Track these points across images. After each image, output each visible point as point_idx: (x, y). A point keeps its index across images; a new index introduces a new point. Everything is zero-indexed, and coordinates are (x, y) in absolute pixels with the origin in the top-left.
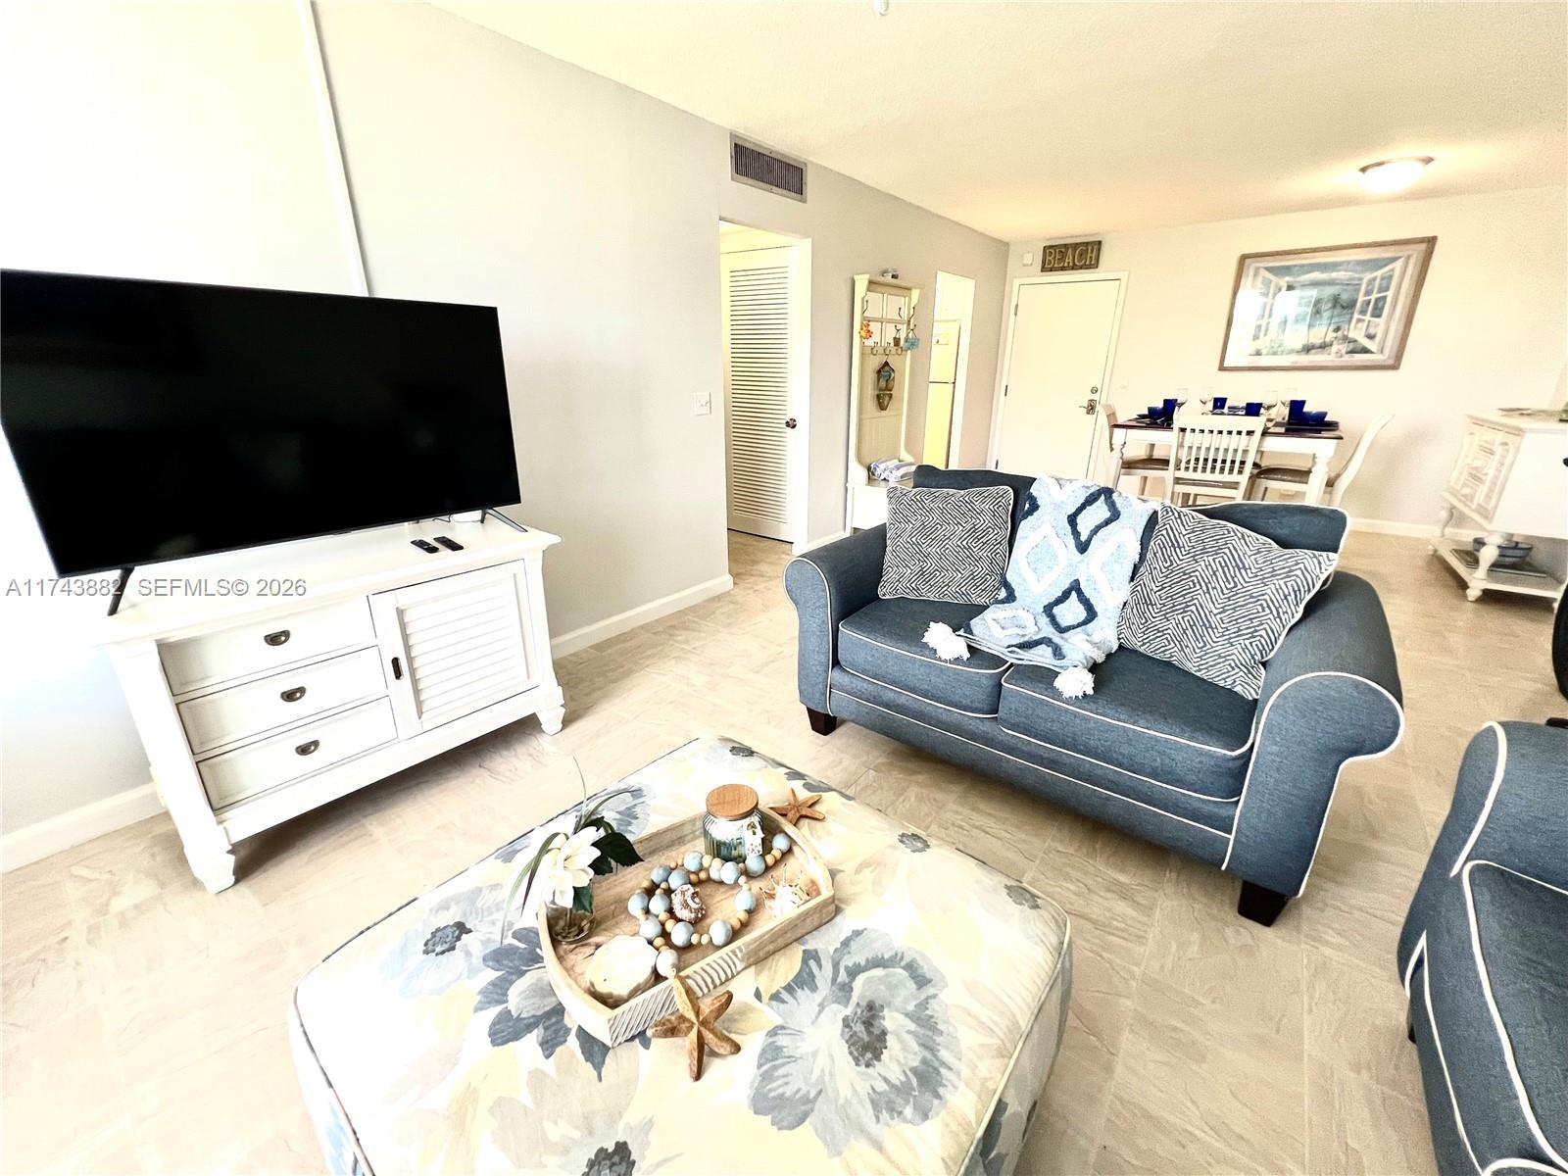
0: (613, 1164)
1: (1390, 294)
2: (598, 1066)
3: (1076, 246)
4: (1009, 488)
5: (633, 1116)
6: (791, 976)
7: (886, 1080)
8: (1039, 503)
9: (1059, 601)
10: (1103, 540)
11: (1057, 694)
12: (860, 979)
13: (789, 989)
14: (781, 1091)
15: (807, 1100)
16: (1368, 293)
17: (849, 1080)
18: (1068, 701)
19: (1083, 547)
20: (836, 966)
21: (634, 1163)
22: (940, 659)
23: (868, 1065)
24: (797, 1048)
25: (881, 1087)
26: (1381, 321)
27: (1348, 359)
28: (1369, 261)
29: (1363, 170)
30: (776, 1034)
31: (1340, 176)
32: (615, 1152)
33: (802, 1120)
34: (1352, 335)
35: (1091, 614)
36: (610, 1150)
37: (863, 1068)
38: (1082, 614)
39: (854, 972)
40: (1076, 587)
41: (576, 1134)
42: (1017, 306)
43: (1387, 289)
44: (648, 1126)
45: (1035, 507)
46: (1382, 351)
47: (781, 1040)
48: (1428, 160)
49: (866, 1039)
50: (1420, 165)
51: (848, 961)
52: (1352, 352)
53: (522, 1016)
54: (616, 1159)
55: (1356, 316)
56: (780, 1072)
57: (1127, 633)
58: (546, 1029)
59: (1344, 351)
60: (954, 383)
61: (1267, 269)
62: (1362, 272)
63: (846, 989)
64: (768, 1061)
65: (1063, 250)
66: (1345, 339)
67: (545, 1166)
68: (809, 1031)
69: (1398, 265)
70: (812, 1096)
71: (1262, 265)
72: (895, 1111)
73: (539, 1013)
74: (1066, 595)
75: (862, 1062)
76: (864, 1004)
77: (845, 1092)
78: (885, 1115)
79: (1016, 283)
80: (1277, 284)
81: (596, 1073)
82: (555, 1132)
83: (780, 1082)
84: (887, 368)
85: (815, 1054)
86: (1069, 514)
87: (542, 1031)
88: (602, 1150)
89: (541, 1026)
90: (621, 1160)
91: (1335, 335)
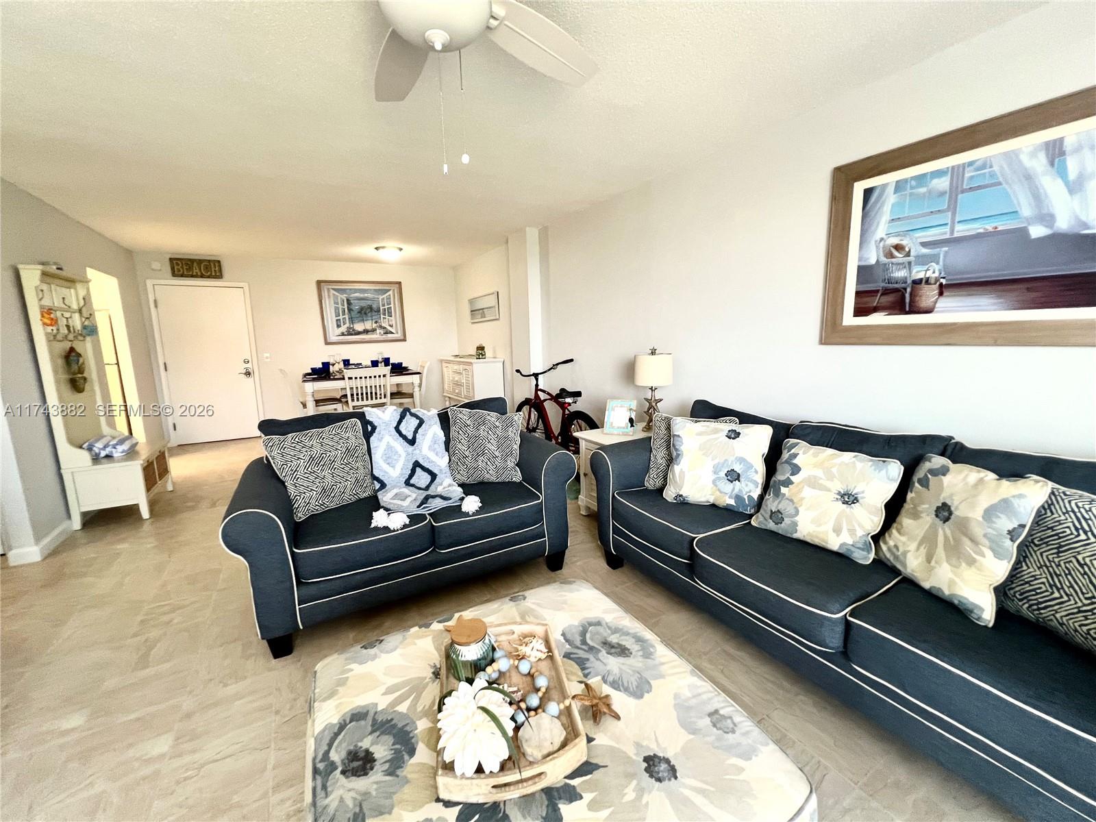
0: (654, 765)
1: (392, 306)
2: (597, 767)
3: (200, 262)
4: (356, 420)
5: (631, 752)
6: (576, 666)
7: (638, 651)
8: (376, 425)
9: (411, 476)
10: (423, 435)
11: (467, 514)
12: (589, 641)
13: (583, 669)
14: (634, 687)
15: (641, 678)
16: (384, 305)
17: (636, 662)
18: (474, 514)
19: (412, 442)
20: (578, 648)
21: (654, 754)
22: (394, 531)
23: (631, 653)
24: (616, 674)
25: (641, 653)
26: (393, 318)
27: (385, 337)
28: (379, 290)
29: (377, 248)
30: (606, 680)
31: (366, 250)
32: (647, 763)
33: (649, 683)
34: (383, 325)
35: (433, 476)
36: (646, 765)
37: (632, 656)
38: (428, 478)
39: (584, 642)
40: (417, 465)
41: (634, 782)
42: (155, 301)
43: (390, 304)
44: (638, 745)
45: (374, 428)
46: (397, 333)
47: (610, 679)
48: (401, 249)
49: (619, 650)
50: (398, 251)
51: (578, 643)
52: (386, 333)
53: (544, 815)
54: (651, 763)
55: (382, 316)
56: (626, 684)
57: (458, 476)
58: (560, 798)
59: (382, 333)
60: (118, 364)
61: (333, 289)
62: (379, 295)
63: (591, 649)
64: (619, 687)
65: (189, 263)
66: (381, 327)
67: (648, 802)
68: (608, 668)
69: (391, 292)
70: (639, 676)
71: (330, 287)
72: (651, 654)
73: (546, 803)
74: (413, 472)
75: (629, 655)
76: (602, 645)
77: (640, 665)
78: (652, 657)
79: (149, 283)
80: (341, 298)
81: (601, 769)
82: (630, 794)
83: (630, 685)
84: (73, 354)
85: (620, 669)
86: (395, 426)
87: (562, 801)
88: (646, 770)
89: (557, 802)
90: (653, 760)
91: (376, 325)
